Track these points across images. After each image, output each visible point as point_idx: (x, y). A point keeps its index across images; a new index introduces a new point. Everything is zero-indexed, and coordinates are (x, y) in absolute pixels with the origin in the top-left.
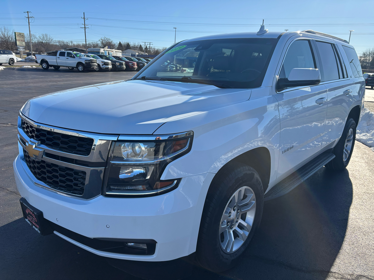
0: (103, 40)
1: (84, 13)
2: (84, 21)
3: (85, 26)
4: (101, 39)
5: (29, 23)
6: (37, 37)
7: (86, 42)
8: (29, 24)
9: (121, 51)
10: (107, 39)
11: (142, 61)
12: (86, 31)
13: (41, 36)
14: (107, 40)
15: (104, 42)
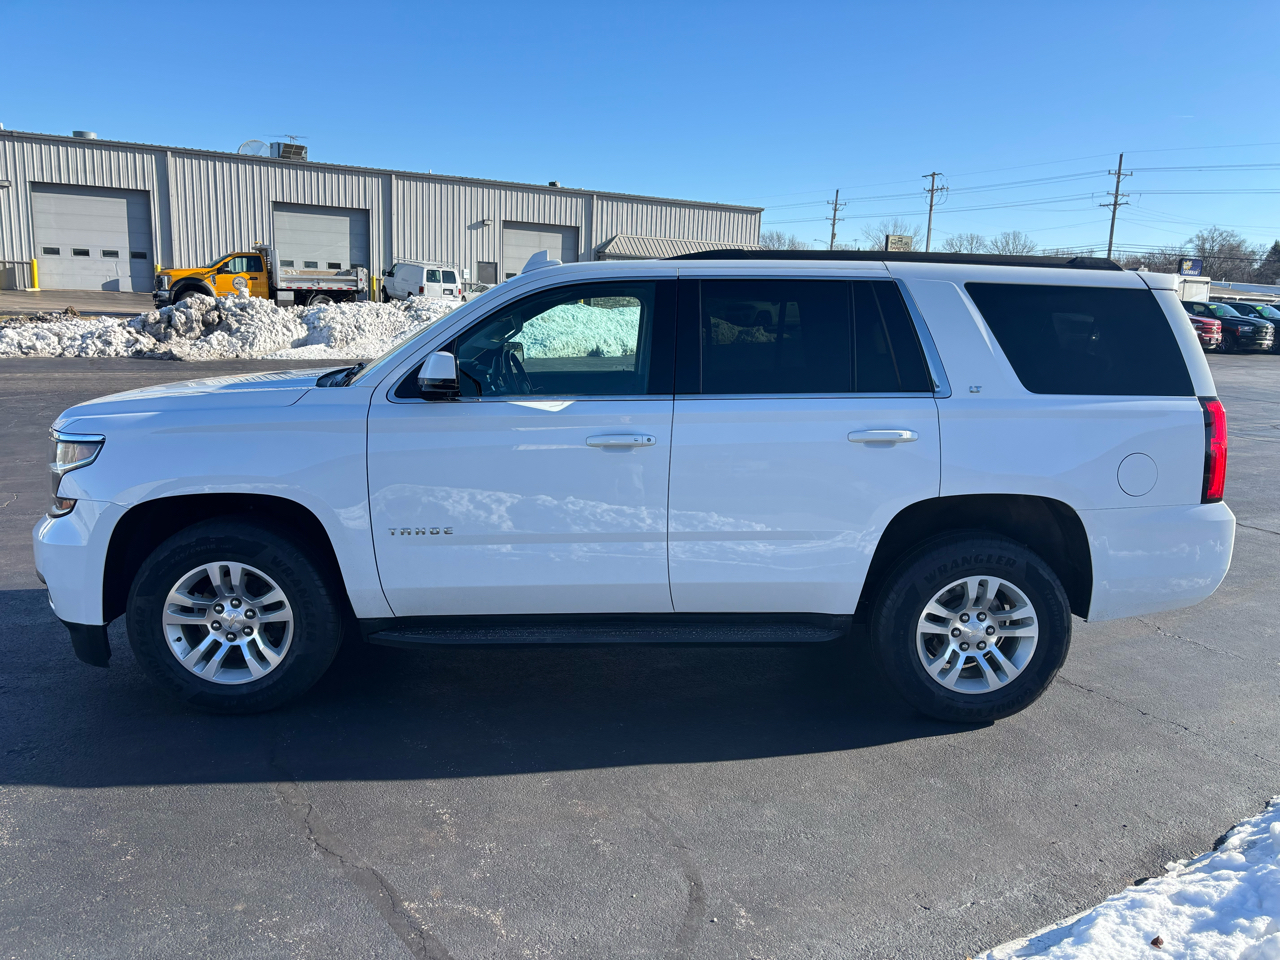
0: (1204, 240)
1: (1121, 156)
2: (1118, 182)
3: (1116, 197)
4: (1198, 237)
5: (931, 206)
6: (988, 243)
7: (1110, 250)
8: (931, 210)
9: (1208, 279)
10: (1221, 235)
11: (1262, 317)
12: (1116, 216)
13: (999, 237)
14: (1220, 238)
15: (1207, 246)
